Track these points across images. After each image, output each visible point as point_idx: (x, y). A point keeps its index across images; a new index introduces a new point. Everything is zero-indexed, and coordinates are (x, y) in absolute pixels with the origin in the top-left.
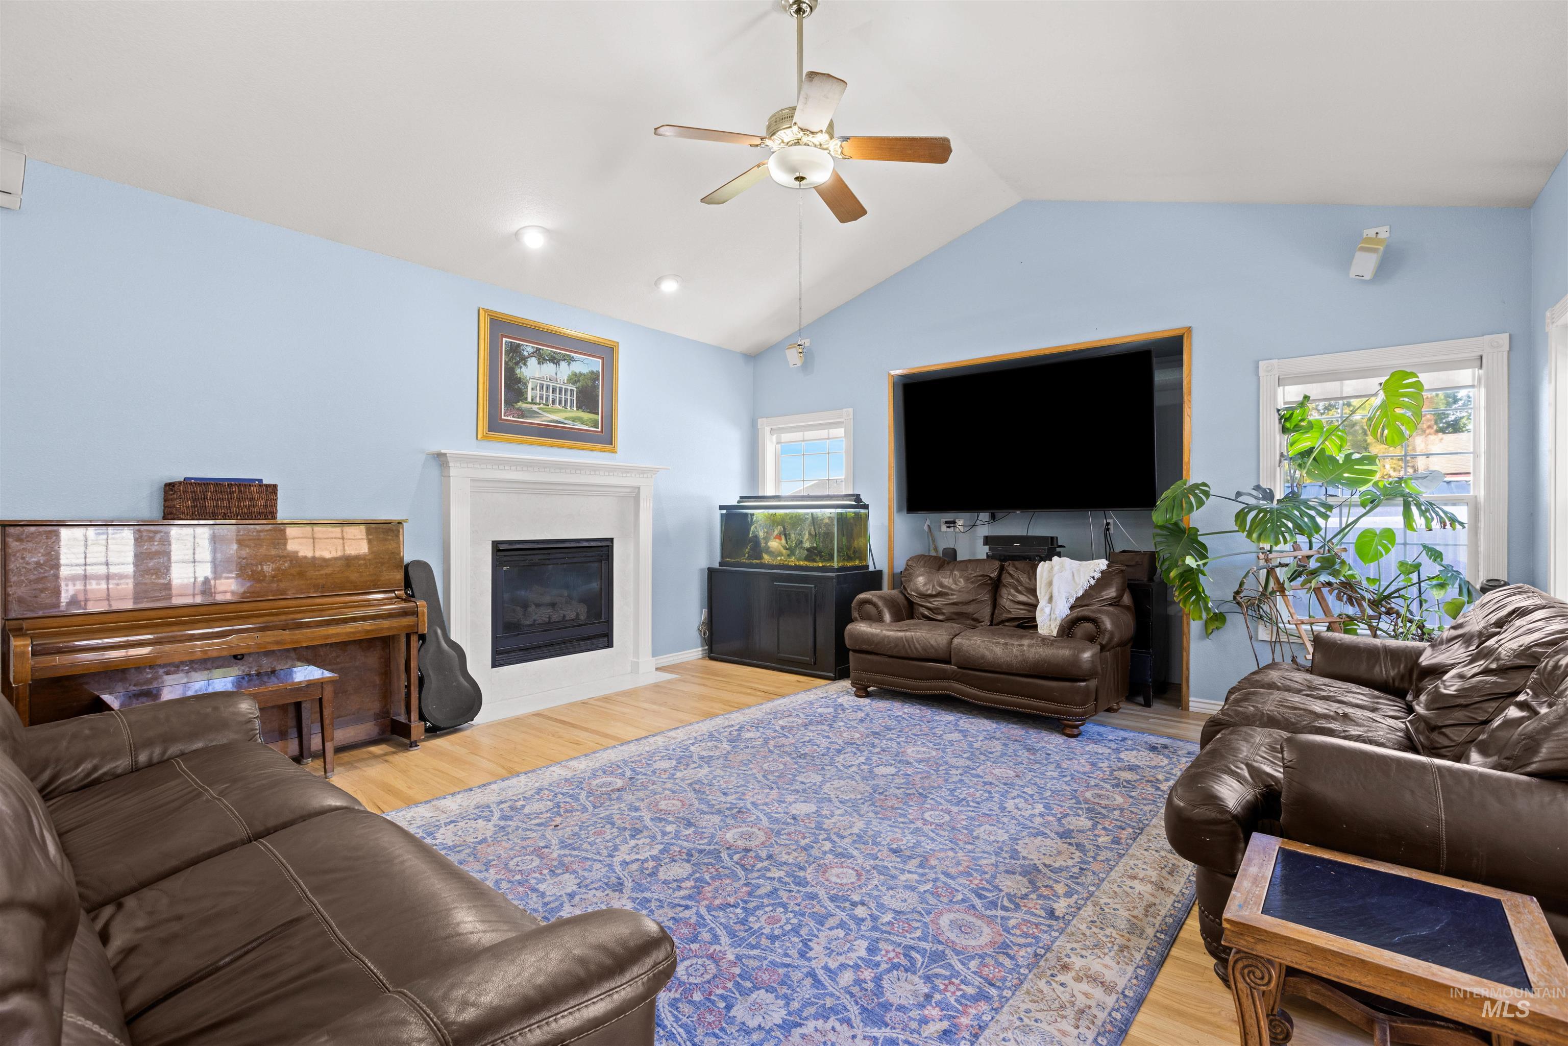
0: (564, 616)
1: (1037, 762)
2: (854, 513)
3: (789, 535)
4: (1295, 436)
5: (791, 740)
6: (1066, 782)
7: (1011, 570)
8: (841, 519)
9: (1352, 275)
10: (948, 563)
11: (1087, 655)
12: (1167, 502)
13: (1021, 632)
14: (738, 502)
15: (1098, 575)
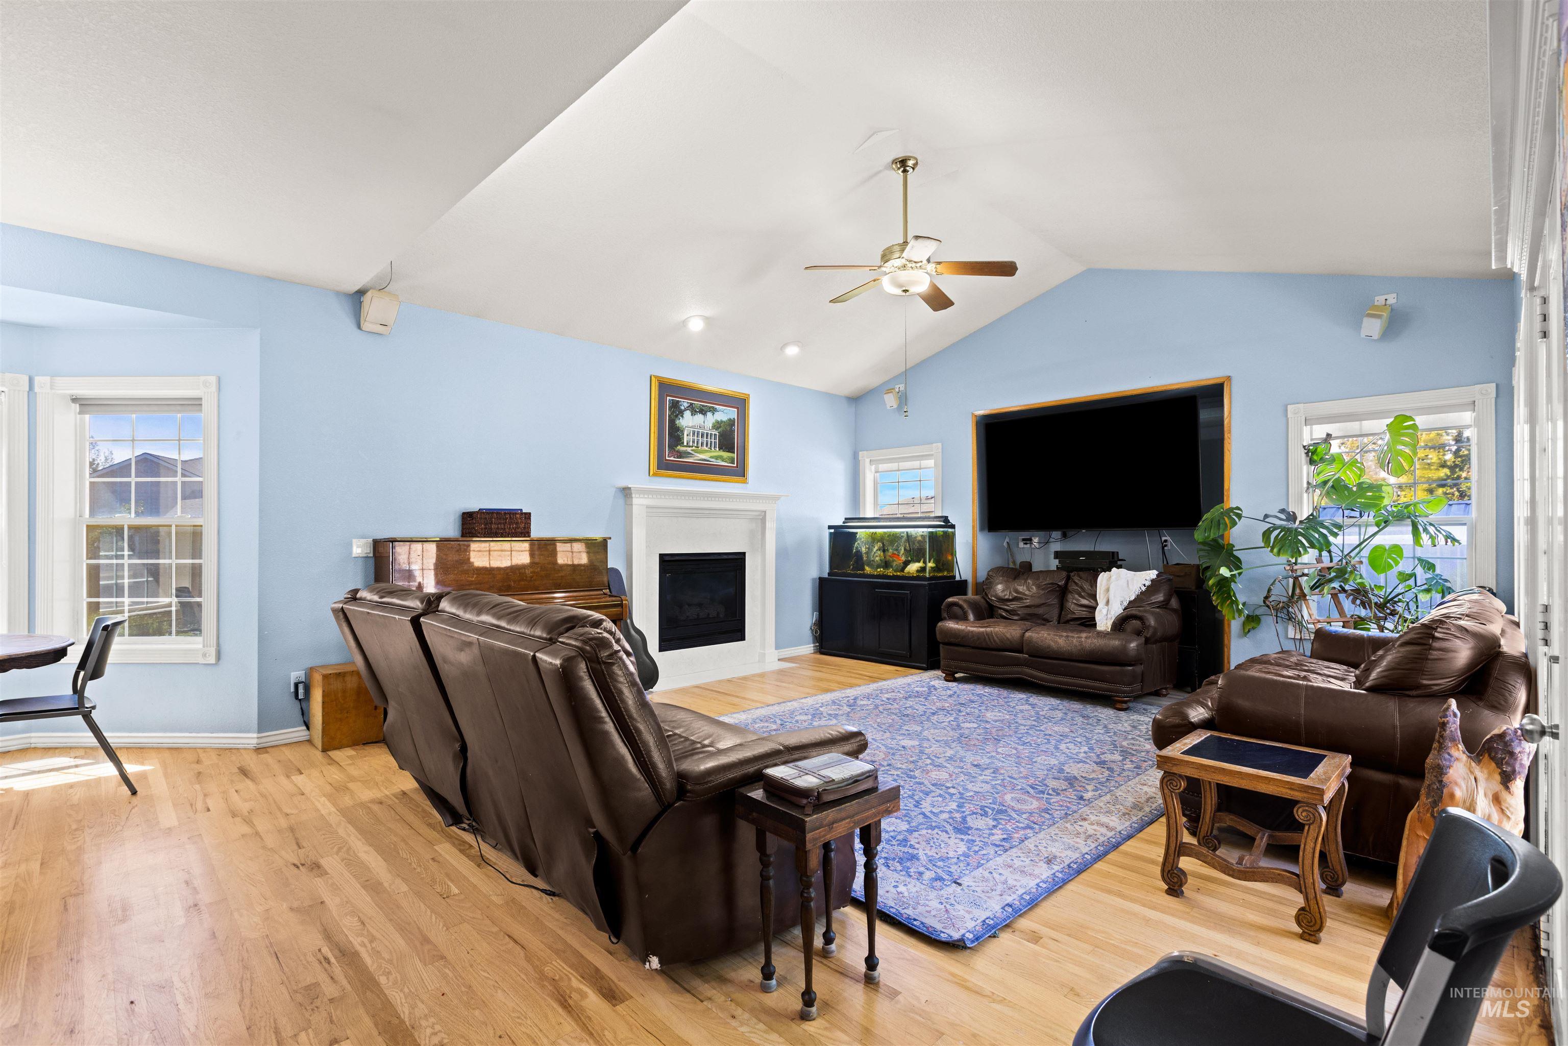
0: (709, 614)
1: (1088, 724)
2: (943, 531)
3: (888, 550)
4: (1321, 466)
5: (896, 706)
6: (1109, 736)
7: (1076, 579)
8: (932, 536)
9: (1363, 335)
10: (1023, 574)
11: (1133, 645)
12: (1206, 523)
13: (1082, 628)
14: (844, 523)
15: (1148, 583)
